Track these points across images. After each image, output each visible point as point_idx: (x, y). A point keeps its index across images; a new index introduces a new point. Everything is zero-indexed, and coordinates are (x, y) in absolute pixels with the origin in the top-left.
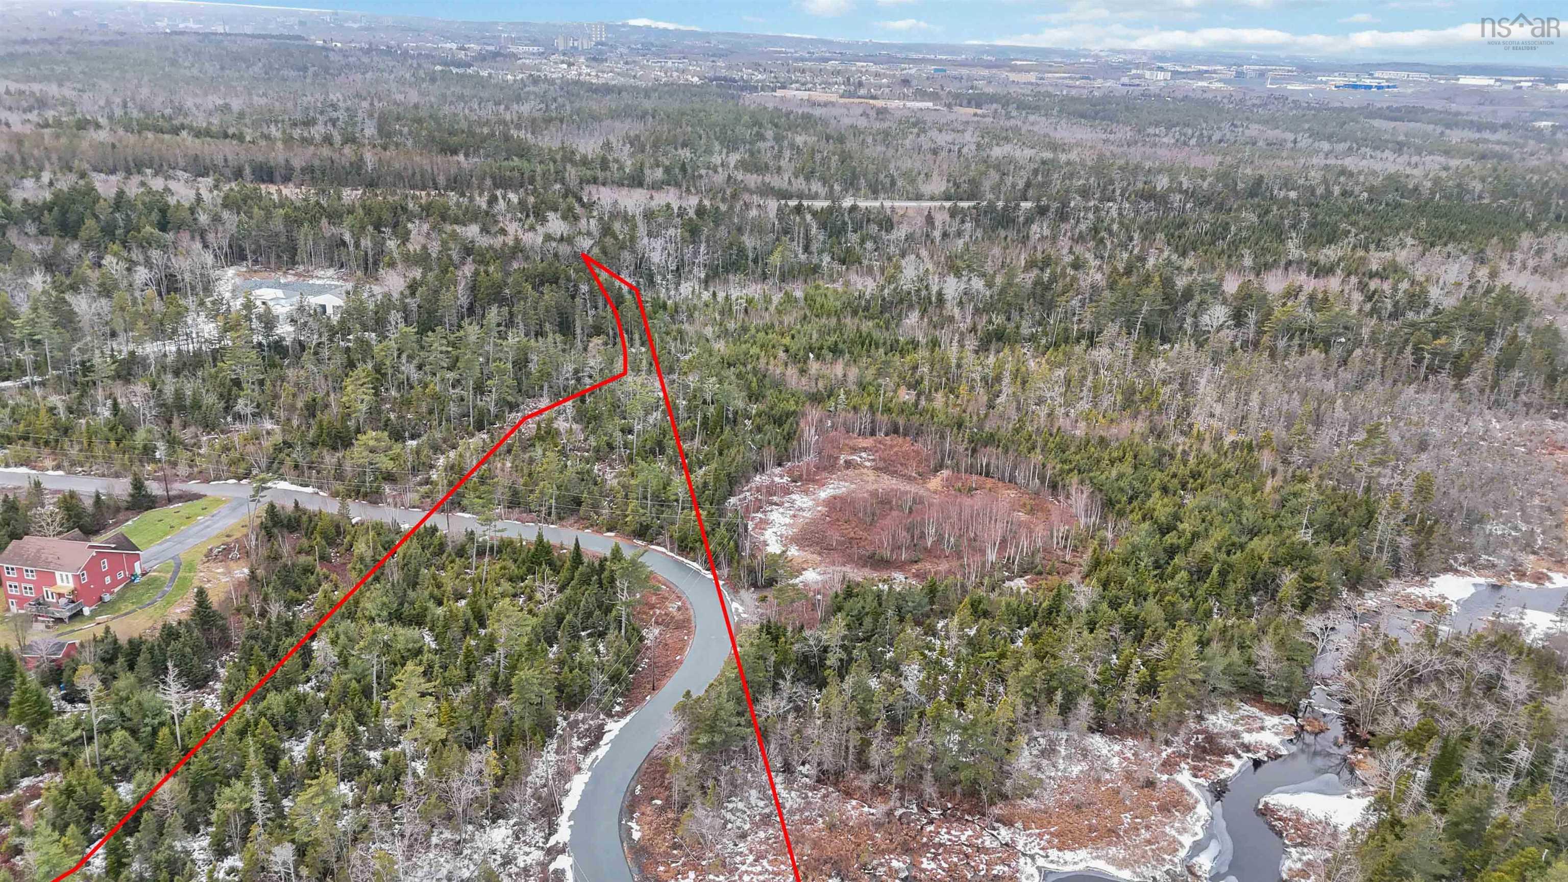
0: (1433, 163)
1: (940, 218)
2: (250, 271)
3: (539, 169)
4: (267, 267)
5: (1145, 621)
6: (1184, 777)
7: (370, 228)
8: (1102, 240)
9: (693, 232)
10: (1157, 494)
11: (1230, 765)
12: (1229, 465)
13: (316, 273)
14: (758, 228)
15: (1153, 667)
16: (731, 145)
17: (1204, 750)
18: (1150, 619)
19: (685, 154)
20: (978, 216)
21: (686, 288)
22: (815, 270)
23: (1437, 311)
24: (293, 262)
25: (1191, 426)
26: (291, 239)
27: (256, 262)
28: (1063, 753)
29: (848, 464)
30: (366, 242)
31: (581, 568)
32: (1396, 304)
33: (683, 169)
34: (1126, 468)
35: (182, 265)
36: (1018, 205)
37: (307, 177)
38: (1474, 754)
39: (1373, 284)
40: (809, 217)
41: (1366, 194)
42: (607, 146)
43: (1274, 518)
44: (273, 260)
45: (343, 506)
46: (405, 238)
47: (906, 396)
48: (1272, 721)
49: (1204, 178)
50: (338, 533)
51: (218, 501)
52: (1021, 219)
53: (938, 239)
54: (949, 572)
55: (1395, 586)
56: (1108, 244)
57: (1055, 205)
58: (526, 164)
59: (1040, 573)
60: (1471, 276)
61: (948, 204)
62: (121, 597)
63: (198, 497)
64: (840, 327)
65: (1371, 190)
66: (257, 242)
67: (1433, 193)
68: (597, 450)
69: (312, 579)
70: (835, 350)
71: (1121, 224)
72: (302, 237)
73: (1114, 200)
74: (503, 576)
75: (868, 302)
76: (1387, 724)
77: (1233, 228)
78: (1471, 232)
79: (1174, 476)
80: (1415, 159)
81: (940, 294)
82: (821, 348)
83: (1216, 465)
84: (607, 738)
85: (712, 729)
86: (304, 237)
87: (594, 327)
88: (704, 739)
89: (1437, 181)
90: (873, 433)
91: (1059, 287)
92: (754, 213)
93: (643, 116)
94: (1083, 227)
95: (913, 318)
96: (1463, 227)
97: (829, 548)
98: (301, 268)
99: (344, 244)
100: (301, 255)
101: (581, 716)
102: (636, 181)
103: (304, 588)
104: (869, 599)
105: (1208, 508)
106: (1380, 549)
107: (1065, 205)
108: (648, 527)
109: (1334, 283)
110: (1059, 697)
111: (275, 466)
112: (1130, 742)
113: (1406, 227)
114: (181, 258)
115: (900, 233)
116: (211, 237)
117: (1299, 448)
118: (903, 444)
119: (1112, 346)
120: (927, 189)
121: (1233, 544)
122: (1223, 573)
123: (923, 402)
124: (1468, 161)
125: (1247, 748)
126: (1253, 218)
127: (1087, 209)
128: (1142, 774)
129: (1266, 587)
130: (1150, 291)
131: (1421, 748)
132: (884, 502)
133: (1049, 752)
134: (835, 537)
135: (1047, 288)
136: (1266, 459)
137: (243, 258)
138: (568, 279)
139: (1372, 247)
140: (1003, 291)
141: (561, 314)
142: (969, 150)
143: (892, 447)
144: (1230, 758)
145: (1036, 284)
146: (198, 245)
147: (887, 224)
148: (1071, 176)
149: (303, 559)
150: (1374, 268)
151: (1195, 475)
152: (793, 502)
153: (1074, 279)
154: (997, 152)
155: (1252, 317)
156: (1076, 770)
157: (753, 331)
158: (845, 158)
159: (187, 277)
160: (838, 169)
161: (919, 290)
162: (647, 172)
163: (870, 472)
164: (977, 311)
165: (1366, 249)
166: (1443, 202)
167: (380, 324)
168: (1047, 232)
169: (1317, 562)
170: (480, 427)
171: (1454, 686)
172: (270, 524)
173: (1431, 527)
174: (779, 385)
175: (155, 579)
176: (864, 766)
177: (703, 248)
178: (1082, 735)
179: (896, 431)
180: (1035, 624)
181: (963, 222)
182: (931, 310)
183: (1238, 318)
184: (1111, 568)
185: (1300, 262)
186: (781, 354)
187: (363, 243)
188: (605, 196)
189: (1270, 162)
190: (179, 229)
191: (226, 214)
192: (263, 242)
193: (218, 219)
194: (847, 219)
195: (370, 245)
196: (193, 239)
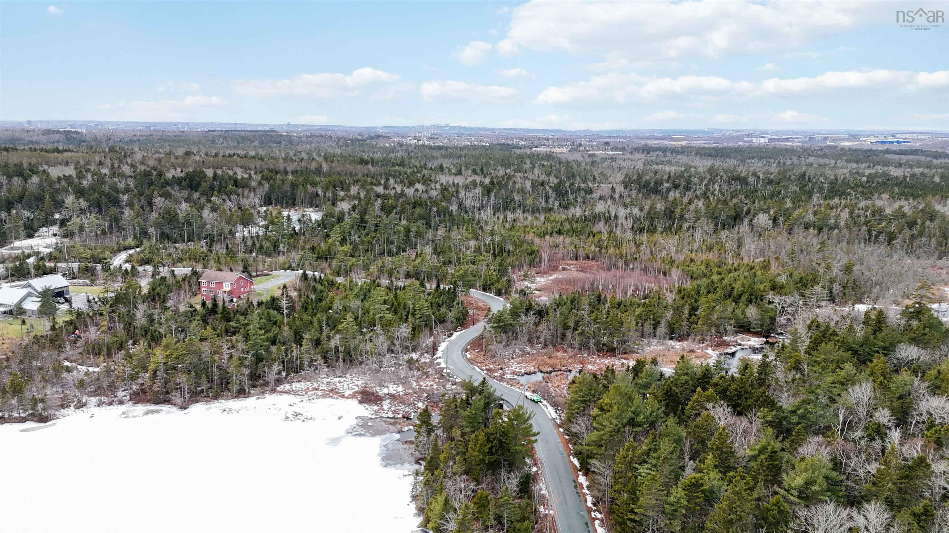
2: (274, 208)
4: (282, 207)
7: (331, 188)
8: (708, 197)
9: (488, 191)
11: (731, 349)
13: (304, 210)
14: (521, 192)
17: (720, 345)
20: (640, 189)
21: (484, 216)
22: (550, 210)
24: (294, 205)
26: (293, 194)
27: (275, 204)
29: (564, 269)
30: (329, 194)
31: (440, 290)
35: (245, 202)
40: (548, 187)
44: (284, 205)
46: (348, 190)
48: (755, 339)
50: (333, 284)
51: (277, 276)
52: (664, 190)
53: (617, 197)
56: (711, 198)
58: (402, 168)
63: (270, 275)
64: (562, 226)
66: (277, 195)
68: (445, 263)
69: (324, 294)
70: (559, 233)
71: (720, 191)
72: (299, 192)
75: (577, 218)
81: (616, 215)
82: (552, 232)
84: (454, 336)
85: (499, 322)
86: (300, 193)
90: (577, 259)
92: (519, 185)
93: (460, 157)
94: (698, 192)
95: (600, 224)
98: (297, 208)
99: (317, 195)
100: (298, 201)
112: (685, 342)
113: (886, 192)
114: (245, 199)
115: (597, 194)
116: (257, 191)
117: (793, 261)
118: (590, 263)
119: (702, 228)
120: (614, 180)
123: (603, 251)
125: (741, 345)
132: (582, 280)
133: (648, 344)
134: (556, 288)
137: (271, 202)
140: (649, 213)
143: (585, 263)
144: (731, 347)
146: (252, 194)
149: (320, 287)
152: (536, 280)
154: (655, 168)
155: (782, 220)
157: (518, 228)
158: (569, 169)
160: (565, 173)
161: (605, 214)
162: (463, 171)
163: (574, 272)
164: (634, 221)
165: (858, 200)
172: (304, 279)
174: (530, 243)
175: (259, 293)
176: (564, 340)
177: (492, 198)
178: (663, 340)
179: (588, 258)
182: (610, 221)
187: (327, 195)
188: (444, 179)
190: (243, 187)
191: (264, 182)
192: (280, 195)
193: (260, 183)
194: (568, 189)
195: (331, 195)
196: (250, 191)
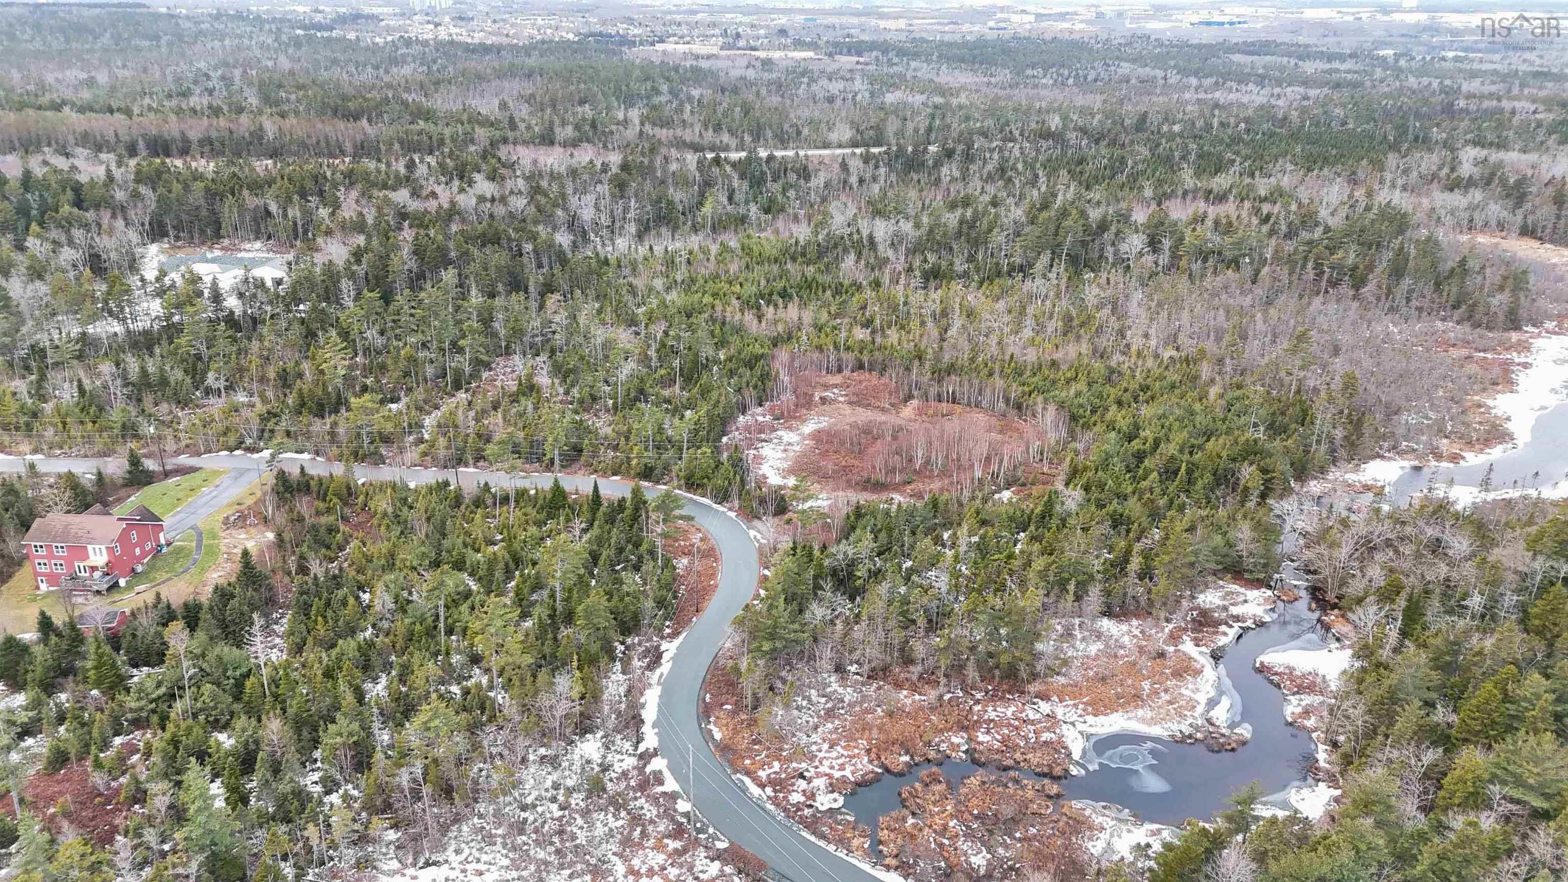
0: (1294, 92)
1: (855, 165)
2: (173, 247)
3: (447, 132)
4: (191, 241)
5: (1129, 518)
6: (1188, 647)
7: (296, 197)
8: (1010, 179)
9: (620, 186)
10: (1114, 408)
11: (1225, 634)
12: (1173, 376)
13: (243, 246)
14: (682, 180)
15: (1147, 555)
16: (629, 101)
17: (1201, 624)
18: (1135, 515)
19: (587, 111)
20: (891, 160)
21: (622, 243)
22: (743, 220)
23: (1327, 229)
24: (217, 236)
25: (1128, 346)
26: (213, 212)
27: (177, 238)
28: (1079, 636)
29: (823, 400)
30: (294, 212)
31: (602, 509)
32: (1290, 225)
33: (594, 125)
34: (1081, 386)
35: (105, 243)
36: (926, 149)
37: (207, 149)
38: (1435, 603)
39: (1266, 208)
40: (728, 168)
41: (1243, 125)
42: (503, 106)
43: (1224, 421)
44: (196, 235)
45: (348, 469)
46: (336, 206)
47: (861, 334)
48: (1253, 594)
49: (1093, 115)
50: (350, 494)
51: (216, 473)
52: (931, 162)
53: (855, 186)
54: (942, 490)
55: (1334, 474)
56: (1017, 182)
57: (960, 148)
58: (431, 127)
59: (1024, 485)
60: (1350, 196)
61: (858, 151)
62: (151, 567)
63: (193, 470)
64: (784, 274)
65: (1247, 120)
66: (177, 217)
67: (1303, 122)
68: (581, 402)
69: (339, 536)
70: (784, 295)
71: (1025, 162)
72: (226, 210)
73: (1013, 140)
74: (527, 522)
75: (804, 248)
76: (1356, 587)
77: (1130, 162)
78: (1342, 156)
79: (1126, 390)
80: (1277, 90)
81: (871, 238)
82: (771, 294)
83: (1162, 378)
84: (666, 657)
85: (772, 637)
86: (228, 211)
87: (544, 285)
88: (766, 646)
89: (1303, 111)
90: (840, 370)
91: (985, 224)
92: (674, 167)
93: (530, 75)
94: (989, 167)
95: (849, 261)
96: (1334, 152)
97: (826, 477)
98: (226, 242)
99: (268, 213)
100: (226, 228)
101: (636, 640)
102: (547, 140)
103: (334, 546)
104: (879, 517)
105: (1164, 416)
106: (1318, 442)
107: (970, 146)
108: (652, 469)
109: (1229, 208)
110: (1071, 587)
111: (266, 435)
112: (1135, 622)
113: (1284, 154)
114: (105, 237)
115: (819, 181)
116: (132, 214)
117: (1232, 358)
118: (869, 379)
119: (1044, 276)
120: (833, 137)
121: (1193, 446)
122: (1189, 472)
123: (879, 340)
124: (1326, 90)
125: (1237, 618)
126: (1145, 152)
127: (992, 151)
128: (1151, 647)
129: (1227, 481)
130: (1068, 223)
131: (1393, 601)
132: (869, 433)
133: (1068, 634)
134: (829, 466)
135: (972, 226)
136: (1205, 370)
137: (166, 235)
138: (510, 239)
139: (1257, 173)
140: (931, 231)
141: (510, 274)
142: (863, 97)
143: (861, 382)
144: (1223, 628)
145: (961, 223)
146: (120, 223)
147: (805, 173)
148: (967, 118)
149: (324, 520)
150: (1263, 193)
151: (1144, 388)
152: (780, 438)
153: (997, 216)
154: (890, 98)
155: (1167, 243)
156: (1094, 648)
157: (702, 281)
158: (747, 110)
159: (113, 255)
160: (741, 120)
161: (850, 235)
162: (558, 130)
163: (846, 407)
164: (908, 252)
165: (1252, 175)
166: (1313, 129)
167: (330, 293)
168: (956, 174)
169: (1271, 456)
170: (457, 386)
171: (1407, 549)
172: (281, 489)
173: (1359, 420)
174: (739, 330)
175: (181, 549)
176: (908, 660)
177: (632, 203)
178: (1093, 620)
179: (861, 366)
180: (1032, 528)
181: (877, 167)
182: (865, 252)
183: (1154, 244)
184: (1090, 474)
185: (1196, 190)
186: (734, 302)
187: (290, 212)
188: (525, 156)
189: (1146, 99)
190: (97, 207)
191: (143, 189)
192: (184, 217)
193: (136, 195)
194: (765, 168)
195: (298, 214)
196: (114, 216)
